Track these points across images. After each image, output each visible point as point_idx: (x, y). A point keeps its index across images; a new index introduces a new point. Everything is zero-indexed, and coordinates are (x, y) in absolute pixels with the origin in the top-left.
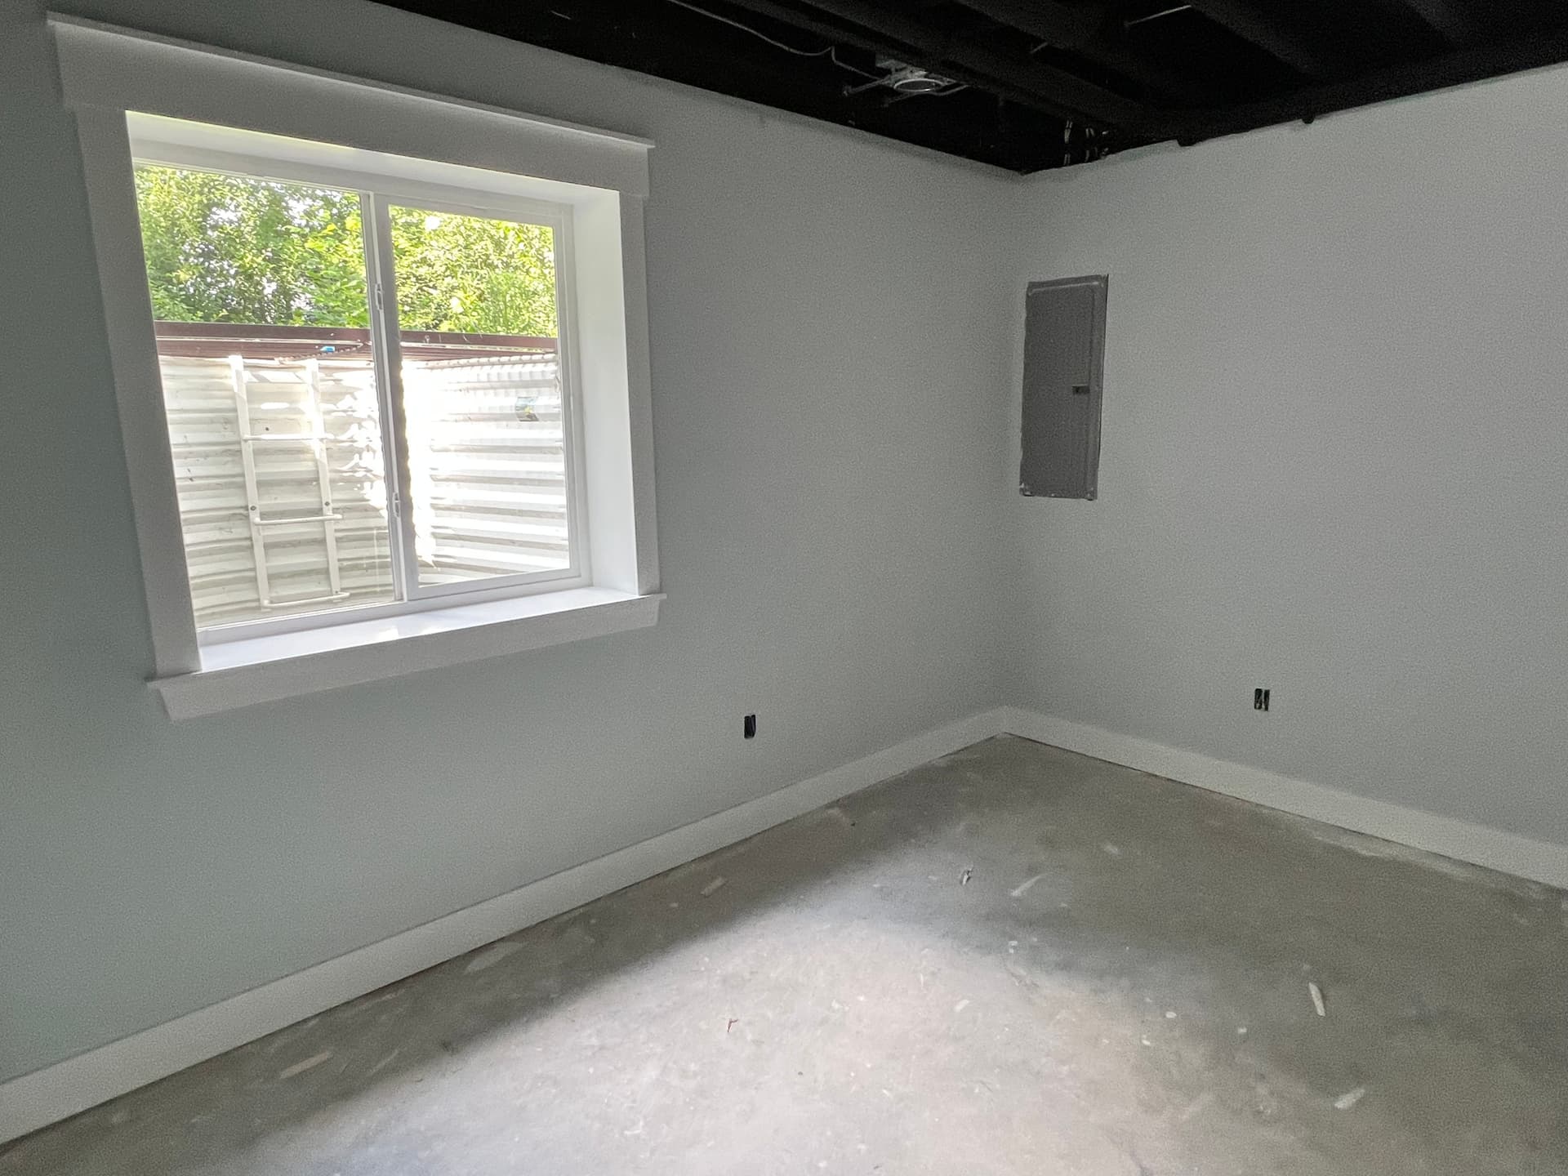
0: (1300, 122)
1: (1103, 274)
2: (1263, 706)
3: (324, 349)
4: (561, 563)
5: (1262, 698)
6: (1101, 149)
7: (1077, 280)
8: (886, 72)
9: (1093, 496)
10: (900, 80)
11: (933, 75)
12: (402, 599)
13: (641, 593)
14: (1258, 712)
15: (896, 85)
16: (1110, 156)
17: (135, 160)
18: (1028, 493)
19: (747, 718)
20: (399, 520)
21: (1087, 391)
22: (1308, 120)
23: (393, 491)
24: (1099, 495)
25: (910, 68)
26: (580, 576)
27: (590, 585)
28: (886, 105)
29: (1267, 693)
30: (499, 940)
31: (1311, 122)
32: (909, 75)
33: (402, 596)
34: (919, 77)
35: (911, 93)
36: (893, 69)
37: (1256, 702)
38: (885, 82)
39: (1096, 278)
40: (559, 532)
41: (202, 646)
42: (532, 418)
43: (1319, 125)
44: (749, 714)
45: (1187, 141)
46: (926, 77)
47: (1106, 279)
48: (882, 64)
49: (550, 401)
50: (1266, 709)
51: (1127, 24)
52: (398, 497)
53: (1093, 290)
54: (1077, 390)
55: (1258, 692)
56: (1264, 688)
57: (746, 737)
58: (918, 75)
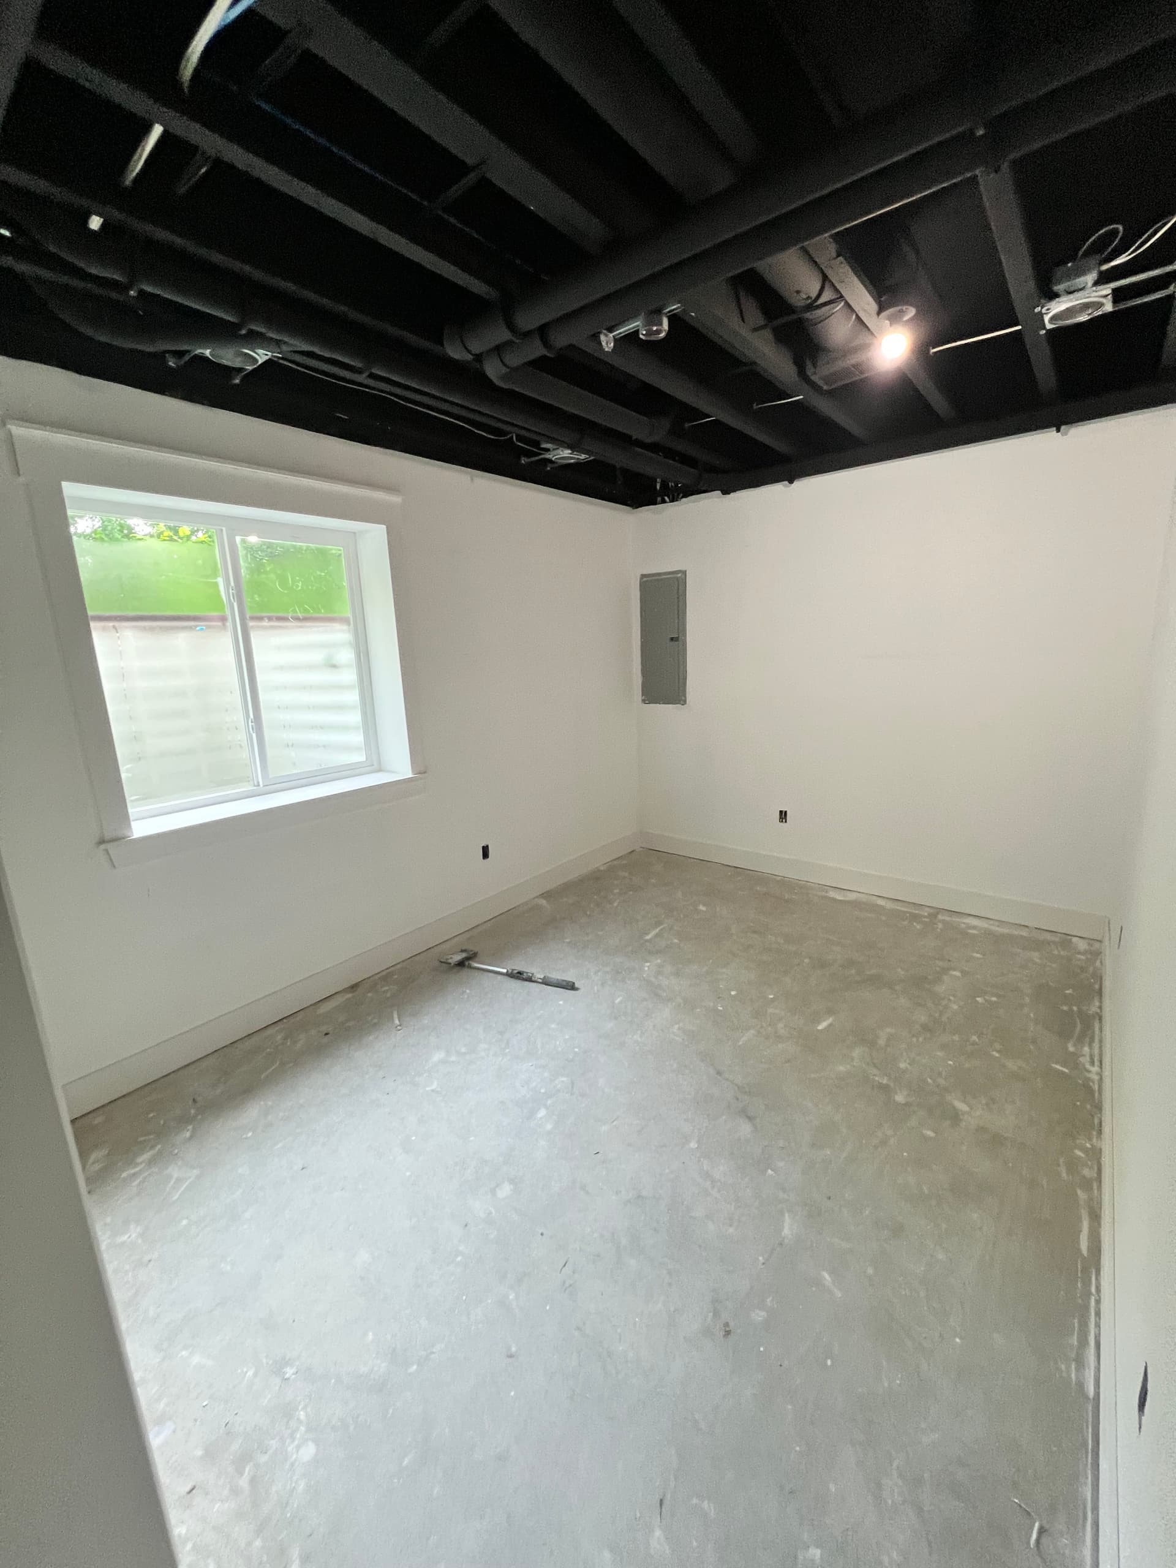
0: (786, 482)
1: (684, 569)
2: (784, 820)
3: (198, 628)
4: (359, 757)
5: (783, 816)
6: (678, 495)
7: (670, 573)
8: (548, 450)
9: (685, 702)
10: (556, 455)
11: (575, 453)
12: (259, 785)
13: (416, 772)
14: (782, 824)
15: (554, 458)
16: (684, 499)
17: (70, 513)
18: (647, 702)
19: (483, 847)
20: (254, 735)
21: (678, 639)
22: (791, 482)
23: (249, 717)
24: (687, 702)
25: (561, 449)
26: (373, 765)
27: (380, 770)
28: (549, 469)
29: (786, 812)
30: (336, 993)
31: (793, 483)
32: (561, 453)
33: (258, 782)
34: (566, 454)
35: (560, 463)
36: (551, 450)
37: (780, 818)
38: (548, 456)
39: (680, 571)
40: (358, 738)
41: (133, 821)
42: (334, 666)
43: (799, 484)
44: (484, 844)
45: (726, 492)
46: (571, 454)
47: (684, 573)
48: (544, 446)
49: (346, 655)
50: (786, 822)
51: (687, 425)
52: (253, 720)
53: (677, 579)
54: (672, 639)
55: (781, 812)
56: (784, 810)
57: (484, 858)
58: (566, 453)
